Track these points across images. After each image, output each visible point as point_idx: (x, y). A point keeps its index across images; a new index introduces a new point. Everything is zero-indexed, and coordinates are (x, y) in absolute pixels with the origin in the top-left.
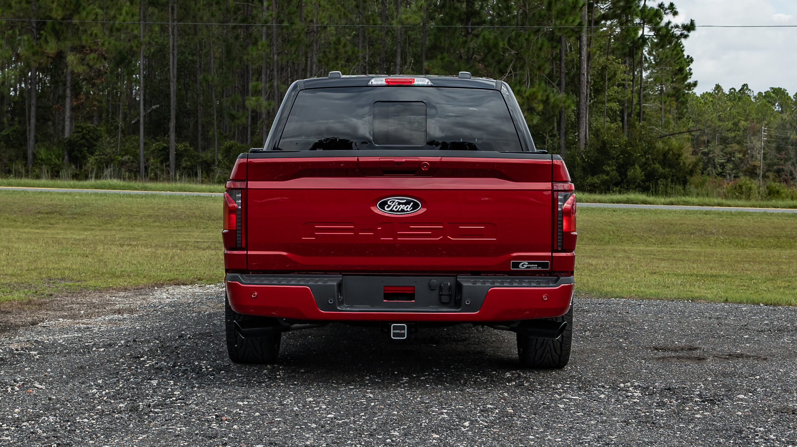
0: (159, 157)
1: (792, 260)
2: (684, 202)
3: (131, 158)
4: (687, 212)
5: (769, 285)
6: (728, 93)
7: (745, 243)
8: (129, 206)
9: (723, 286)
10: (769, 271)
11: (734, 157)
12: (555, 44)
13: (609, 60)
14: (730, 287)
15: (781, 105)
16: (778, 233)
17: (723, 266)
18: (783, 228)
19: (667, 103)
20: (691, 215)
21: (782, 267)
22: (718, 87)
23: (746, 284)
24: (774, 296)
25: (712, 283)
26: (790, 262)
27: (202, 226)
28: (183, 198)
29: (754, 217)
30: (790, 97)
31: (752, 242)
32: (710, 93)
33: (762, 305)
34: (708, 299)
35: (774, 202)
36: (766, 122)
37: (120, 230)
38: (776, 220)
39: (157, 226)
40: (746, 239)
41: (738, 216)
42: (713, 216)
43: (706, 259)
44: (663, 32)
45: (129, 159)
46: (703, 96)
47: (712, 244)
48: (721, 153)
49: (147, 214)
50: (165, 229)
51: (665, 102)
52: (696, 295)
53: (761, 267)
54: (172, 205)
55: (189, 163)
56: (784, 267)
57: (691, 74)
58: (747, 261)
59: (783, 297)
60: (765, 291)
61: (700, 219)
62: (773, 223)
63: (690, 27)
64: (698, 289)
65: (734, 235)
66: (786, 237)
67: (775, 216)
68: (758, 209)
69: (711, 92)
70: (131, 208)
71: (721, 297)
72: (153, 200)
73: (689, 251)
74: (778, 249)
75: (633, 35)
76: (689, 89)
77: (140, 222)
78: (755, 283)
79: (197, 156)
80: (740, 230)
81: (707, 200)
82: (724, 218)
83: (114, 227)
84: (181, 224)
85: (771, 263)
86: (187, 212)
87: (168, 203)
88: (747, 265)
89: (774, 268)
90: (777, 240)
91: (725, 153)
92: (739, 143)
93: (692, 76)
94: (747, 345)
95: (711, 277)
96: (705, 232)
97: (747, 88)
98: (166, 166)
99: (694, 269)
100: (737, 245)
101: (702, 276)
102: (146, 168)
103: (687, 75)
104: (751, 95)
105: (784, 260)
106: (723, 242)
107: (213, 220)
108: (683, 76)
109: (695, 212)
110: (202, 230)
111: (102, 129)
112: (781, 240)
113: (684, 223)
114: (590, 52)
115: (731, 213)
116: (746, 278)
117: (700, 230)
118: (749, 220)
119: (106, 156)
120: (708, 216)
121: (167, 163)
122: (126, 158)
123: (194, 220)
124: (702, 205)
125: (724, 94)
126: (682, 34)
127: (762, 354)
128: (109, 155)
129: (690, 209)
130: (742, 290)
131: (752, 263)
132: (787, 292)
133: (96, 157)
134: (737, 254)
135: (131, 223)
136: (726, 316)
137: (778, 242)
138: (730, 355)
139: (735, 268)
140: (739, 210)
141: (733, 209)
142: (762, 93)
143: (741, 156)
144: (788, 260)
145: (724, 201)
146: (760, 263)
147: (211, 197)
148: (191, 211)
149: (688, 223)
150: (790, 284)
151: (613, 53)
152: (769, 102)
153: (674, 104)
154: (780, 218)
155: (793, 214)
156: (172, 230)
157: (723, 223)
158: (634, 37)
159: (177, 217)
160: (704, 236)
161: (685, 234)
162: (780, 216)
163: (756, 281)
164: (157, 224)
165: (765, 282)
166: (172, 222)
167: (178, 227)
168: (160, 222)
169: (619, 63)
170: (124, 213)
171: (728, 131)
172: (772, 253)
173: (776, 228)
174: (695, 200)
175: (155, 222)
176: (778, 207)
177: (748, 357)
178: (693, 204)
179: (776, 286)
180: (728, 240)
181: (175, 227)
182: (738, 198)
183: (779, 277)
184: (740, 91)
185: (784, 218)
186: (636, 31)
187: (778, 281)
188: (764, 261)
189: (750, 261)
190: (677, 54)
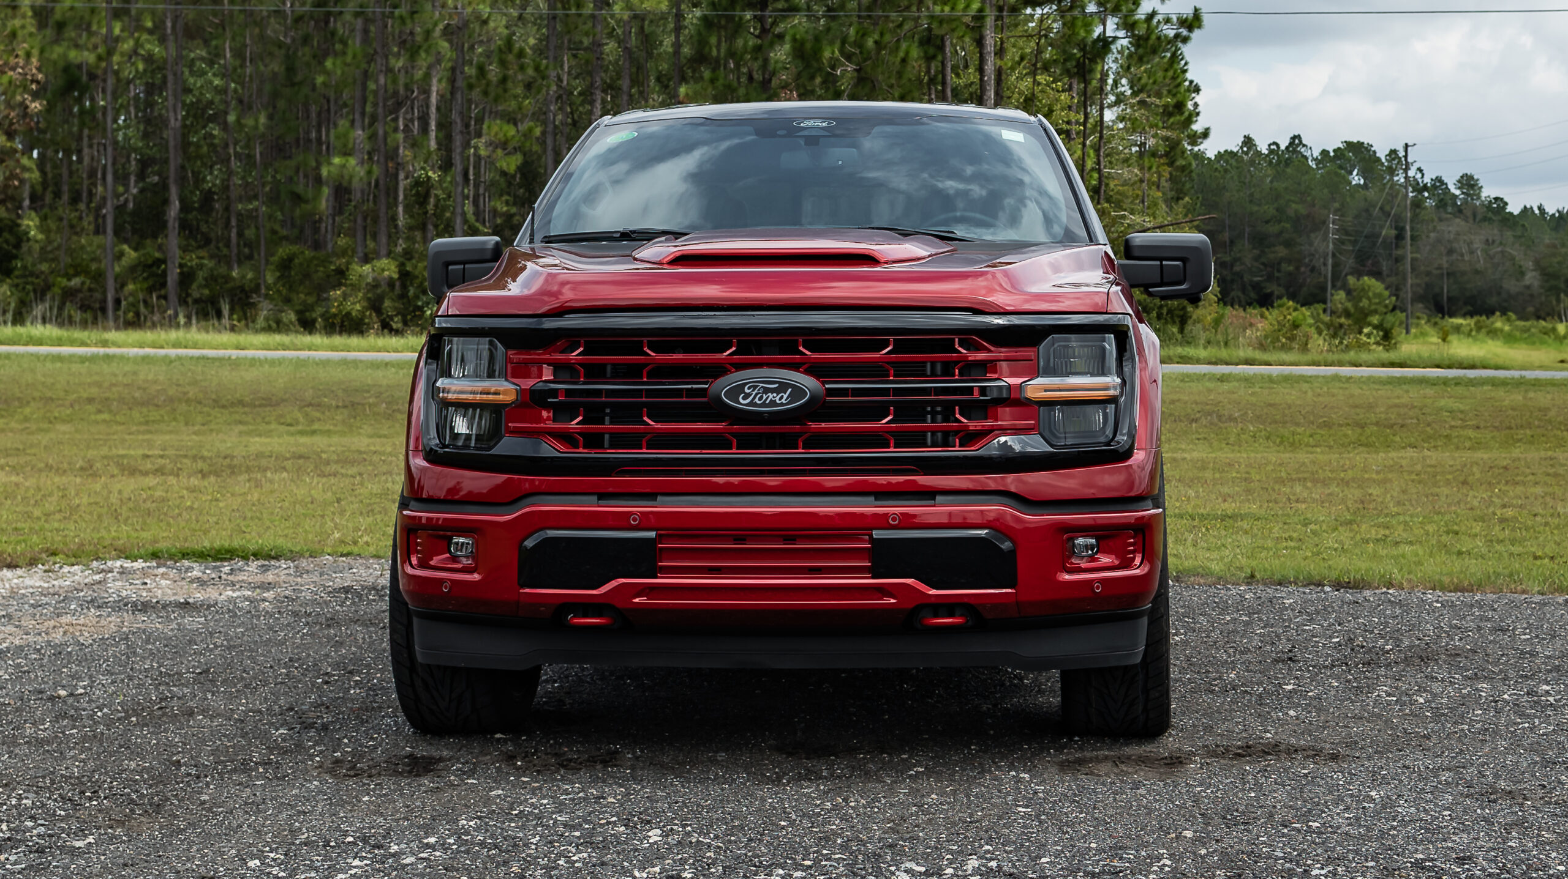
0: (145, 279)
1: (1390, 476)
2: (1181, 357)
3: (88, 282)
4: (1185, 378)
5: (1344, 534)
6: (1266, 152)
7: (1297, 437)
8: (50, 380)
9: (1245, 540)
10: (1343, 501)
11: (1279, 271)
12: (932, 51)
13: (1039, 84)
14: (1260, 542)
15: (1363, 173)
16: (1362, 416)
17: (1248, 491)
18: (1370, 407)
19: (1154, 169)
20: (1191, 384)
21: (1370, 491)
22: (1248, 141)
23: (1295, 535)
24: (1357, 565)
25: (1223, 533)
26: (1385, 481)
27: (199, 419)
28: (171, 362)
29: (1316, 384)
30: (1379, 159)
31: (1311, 436)
32: (1232, 152)
33: (1327, 589)
34: (1212, 574)
35: (1352, 355)
36: (1337, 205)
37: (23, 430)
38: (1357, 391)
39: (104, 421)
40: (1300, 430)
41: (1284, 385)
42: (1236, 384)
43: (1217, 475)
44: (1141, 30)
45: (83, 283)
46: (1219, 156)
47: (1232, 440)
48: (1256, 264)
49: (85, 395)
50: (120, 428)
51: (1150, 168)
52: (1188, 564)
53: (1327, 491)
54: (142, 377)
55: (206, 292)
56: (1375, 491)
57: (1198, 114)
58: (1299, 480)
59: (1374, 566)
60: (1336, 550)
61: (1209, 391)
62: (1352, 396)
63: (1193, 22)
64: (1191, 550)
65: (1276, 422)
66: (1377, 424)
67: (1355, 382)
68: (1323, 370)
69: (1235, 150)
70: (53, 384)
71: (1241, 569)
72: (105, 366)
73: (1184, 459)
74: (1361, 449)
75: (1082, 33)
76: (1194, 143)
77: (68, 412)
78: (1314, 532)
79: (223, 277)
80: (1287, 412)
81: (1224, 353)
82: (1257, 389)
83: (13, 425)
84: (154, 415)
85: (1347, 484)
86: (171, 392)
87: (135, 373)
88: (1298, 489)
89: (1353, 494)
90: (1359, 430)
91: (1263, 264)
92: (1288, 244)
93: (1199, 118)
94: (1292, 713)
95: (1222, 520)
96: (1220, 417)
97: (1301, 142)
98: (159, 298)
99: (1188, 499)
100: (1281, 442)
101: (1203, 517)
102: (118, 302)
103: (1190, 116)
104: (1308, 154)
105: (1374, 476)
106: (1254, 437)
107: (224, 407)
108: (1183, 118)
109: (1200, 378)
110: (196, 428)
111: (31, 223)
112: (1368, 431)
113: (1179, 400)
114: (1000, 67)
115: (1270, 379)
116: (1296, 519)
117: (1210, 414)
118: (1306, 392)
119: (37, 277)
120: (1226, 386)
121: (163, 292)
122: (76, 282)
123: (184, 407)
124: (1215, 363)
125: (1259, 153)
126: (1177, 36)
127: (1328, 740)
128: (43, 277)
129: (1190, 371)
130: (1286, 548)
131: (1309, 484)
132: (1383, 552)
133: (16, 281)
134: (1280, 465)
135: (48, 415)
136: (1246, 624)
137: (1361, 435)
138: (1249, 747)
139: (1274, 496)
140: (1286, 373)
141: (1275, 370)
142: (1328, 152)
143: (1291, 268)
144: (1381, 476)
145: (1258, 355)
146: (1325, 483)
147: (230, 358)
148: (180, 389)
149: (1186, 398)
150: (1387, 532)
151: (1046, 68)
152: (1341, 167)
153: (1166, 171)
154: (1364, 387)
155: (1389, 378)
156: (135, 428)
157: (1253, 399)
158: (1084, 39)
159: (148, 402)
160: (1216, 425)
161: (1181, 421)
162: (1364, 382)
163: (1317, 527)
164: (106, 416)
165: (1335, 529)
166: (136, 414)
167: (147, 423)
168: (110, 411)
169: (1058, 91)
170: (37, 394)
171: (1267, 222)
172: (1349, 459)
173: (1356, 407)
174: (1202, 353)
175: (99, 411)
176: (1361, 365)
177: (1292, 751)
178: (1198, 361)
179: (1358, 537)
180: (1263, 433)
181: (140, 424)
182: (1284, 348)
183: (1364, 516)
184: (1287, 148)
185: (1373, 386)
186: (1088, 27)
187: (1364, 526)
188: (1335, 479)
189: (1305, 479)
190: (1174, 78)
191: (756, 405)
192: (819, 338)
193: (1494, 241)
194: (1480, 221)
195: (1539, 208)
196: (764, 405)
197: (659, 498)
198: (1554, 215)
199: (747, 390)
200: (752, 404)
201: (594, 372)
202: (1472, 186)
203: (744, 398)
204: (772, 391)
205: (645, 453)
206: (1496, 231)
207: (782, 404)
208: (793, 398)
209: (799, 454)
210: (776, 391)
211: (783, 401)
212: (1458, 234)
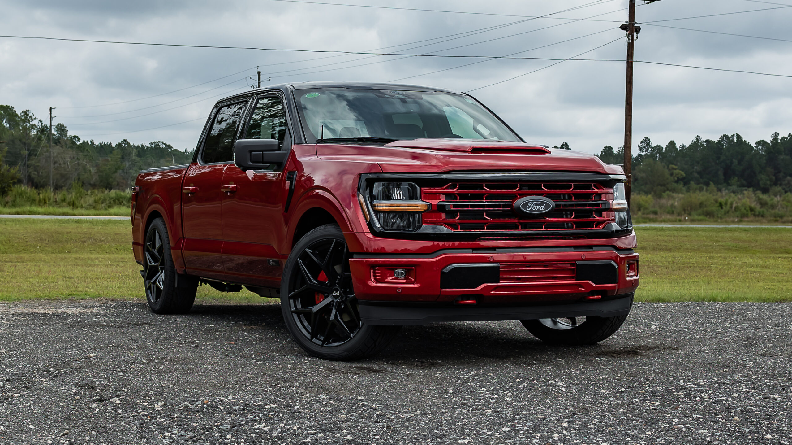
191: (533, 211)
192: (550, 184)
193: (74, 158)
194: (68, 148)
195: (91, 142)
196: (535, 211)
197: (497, 250)
198: (98, 145)
199: (529, 205)
200: (531, 210)
201: (463, 197)
202: (63, 130)
203: (528, 208)
204: (538, 205)
205: (486, 231)
206: (74, 152)
207: (542, 210)
208: (546, 207)
209: (543, 231)
210: (540, 205)
211: (542, 209)
212: (58, 153)
